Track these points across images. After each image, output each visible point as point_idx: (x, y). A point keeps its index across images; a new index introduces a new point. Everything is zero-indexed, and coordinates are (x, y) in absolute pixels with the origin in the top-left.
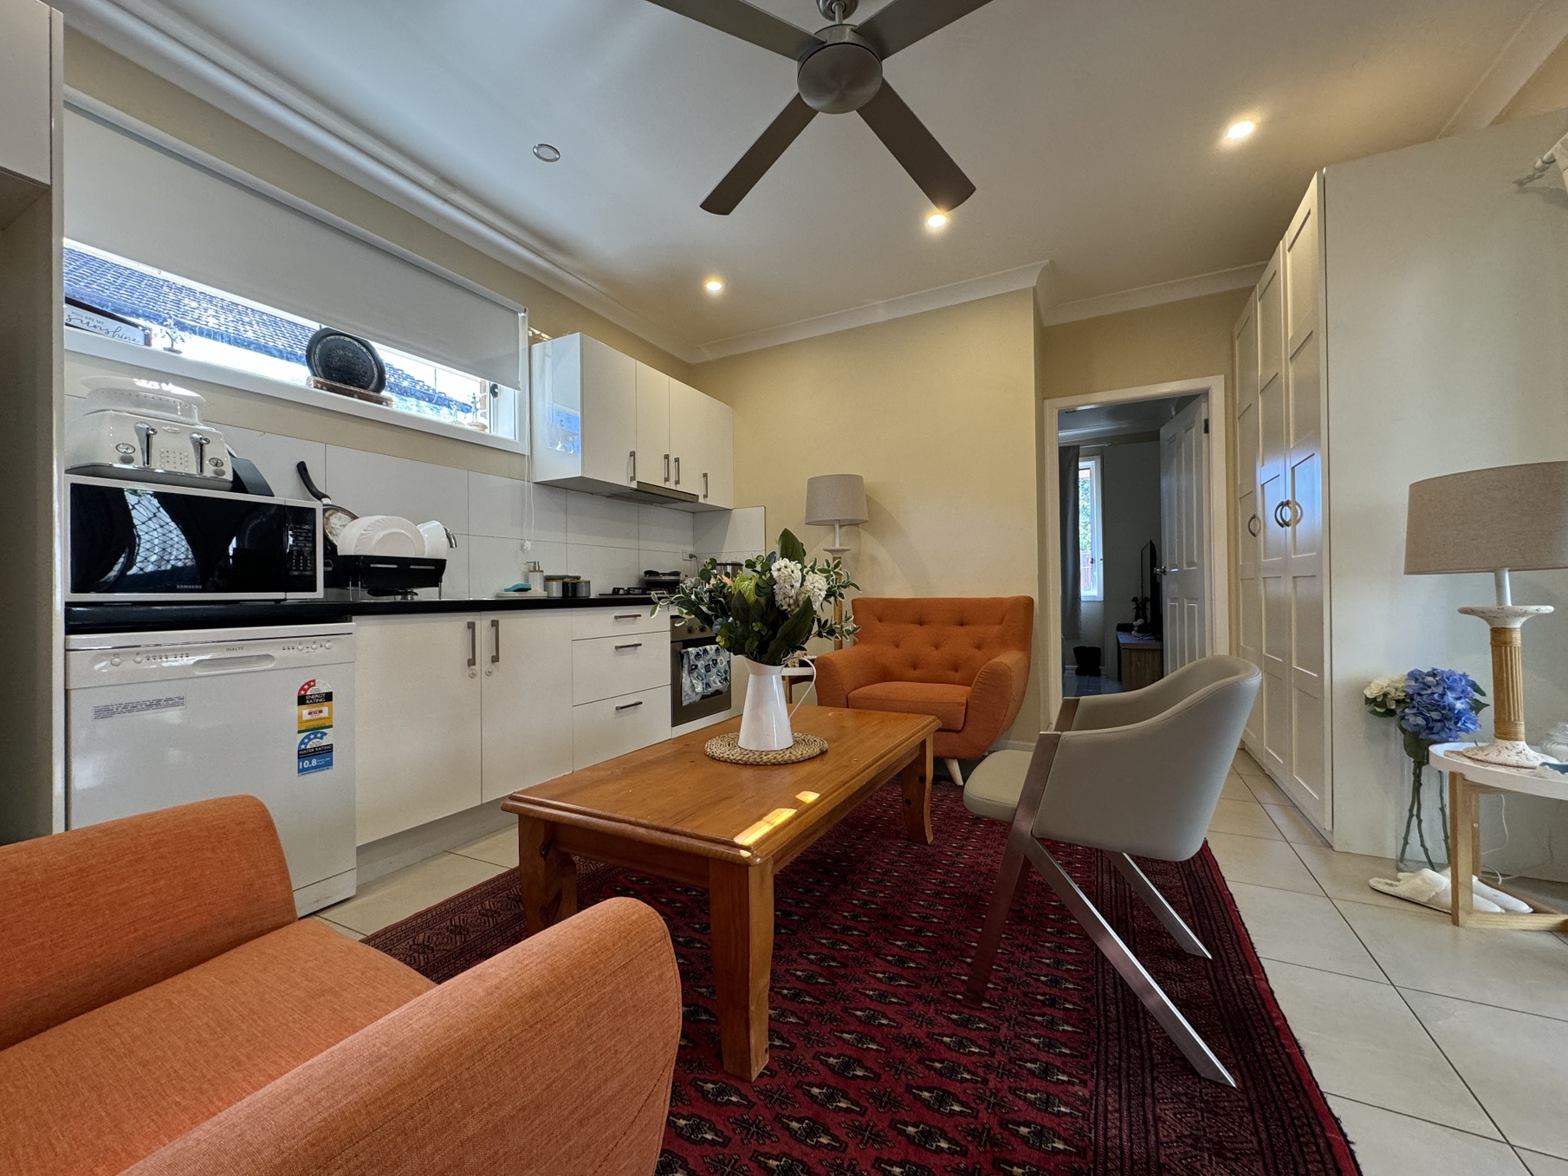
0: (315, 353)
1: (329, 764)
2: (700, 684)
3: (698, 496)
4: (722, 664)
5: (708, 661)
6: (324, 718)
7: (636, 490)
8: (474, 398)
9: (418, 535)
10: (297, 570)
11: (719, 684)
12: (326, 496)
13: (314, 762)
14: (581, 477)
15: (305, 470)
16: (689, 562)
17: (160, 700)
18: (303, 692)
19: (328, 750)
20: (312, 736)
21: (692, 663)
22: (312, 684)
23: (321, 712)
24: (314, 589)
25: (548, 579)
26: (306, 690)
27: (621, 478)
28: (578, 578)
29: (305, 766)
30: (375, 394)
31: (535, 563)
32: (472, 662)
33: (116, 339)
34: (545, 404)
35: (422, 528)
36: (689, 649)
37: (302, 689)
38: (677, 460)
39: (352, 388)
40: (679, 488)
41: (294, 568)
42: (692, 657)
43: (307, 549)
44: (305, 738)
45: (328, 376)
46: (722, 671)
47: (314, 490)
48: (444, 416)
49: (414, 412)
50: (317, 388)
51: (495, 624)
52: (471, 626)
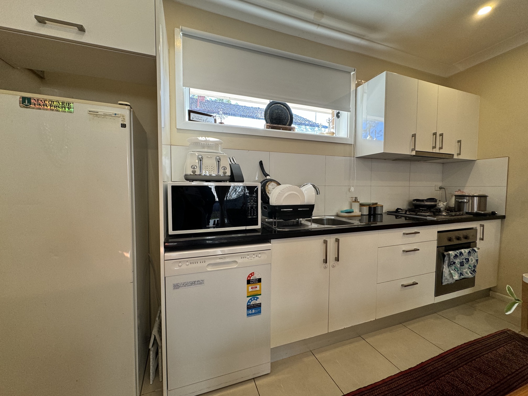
0: (267, 114)
1: (260, 312)
2: (457, 274)
3: (453, 155)
4: (472, 261)
5: (463, 259)
6: (257, 291)
7: (414, 156)
8: (329, 120)
9: (302, 193)
10: (251, 215)
11: (470, 274)
12: (268, 175)
13: (253, 311)
14: (383, 152)
15: (262, 164)
16: (439, 192)
17: (195, 282)
18: (249, 278)
19: (259, 306)
20: (253, 299)
21: (451, 261)
22: (253, 274)
23: (256, 287)
24: (257, 224)
25: (362, 205)
26: (250, 277)
27: (406, 150)
28: (376, 204)
29: (250, 313)
30: (289, 127)
31: (355, 198)
32: (326, 261)
33: (206, 123)
34: (363, 116)
35: (303, 189)
36: (450, 252)
37: (249, 276)
38: (441, 135)
39: (280, 126)
40: (442, 151)
41: (249, 215)
42: (452, 257)
43: (254, 205)
44: (250, 300)
45: (272, 122)
46: (472, 266)
47: (264, 173)
48: (316, 132)
49: (304, 132)
50: (268, 128)
51: (337, 240)
52: (325, 242)
